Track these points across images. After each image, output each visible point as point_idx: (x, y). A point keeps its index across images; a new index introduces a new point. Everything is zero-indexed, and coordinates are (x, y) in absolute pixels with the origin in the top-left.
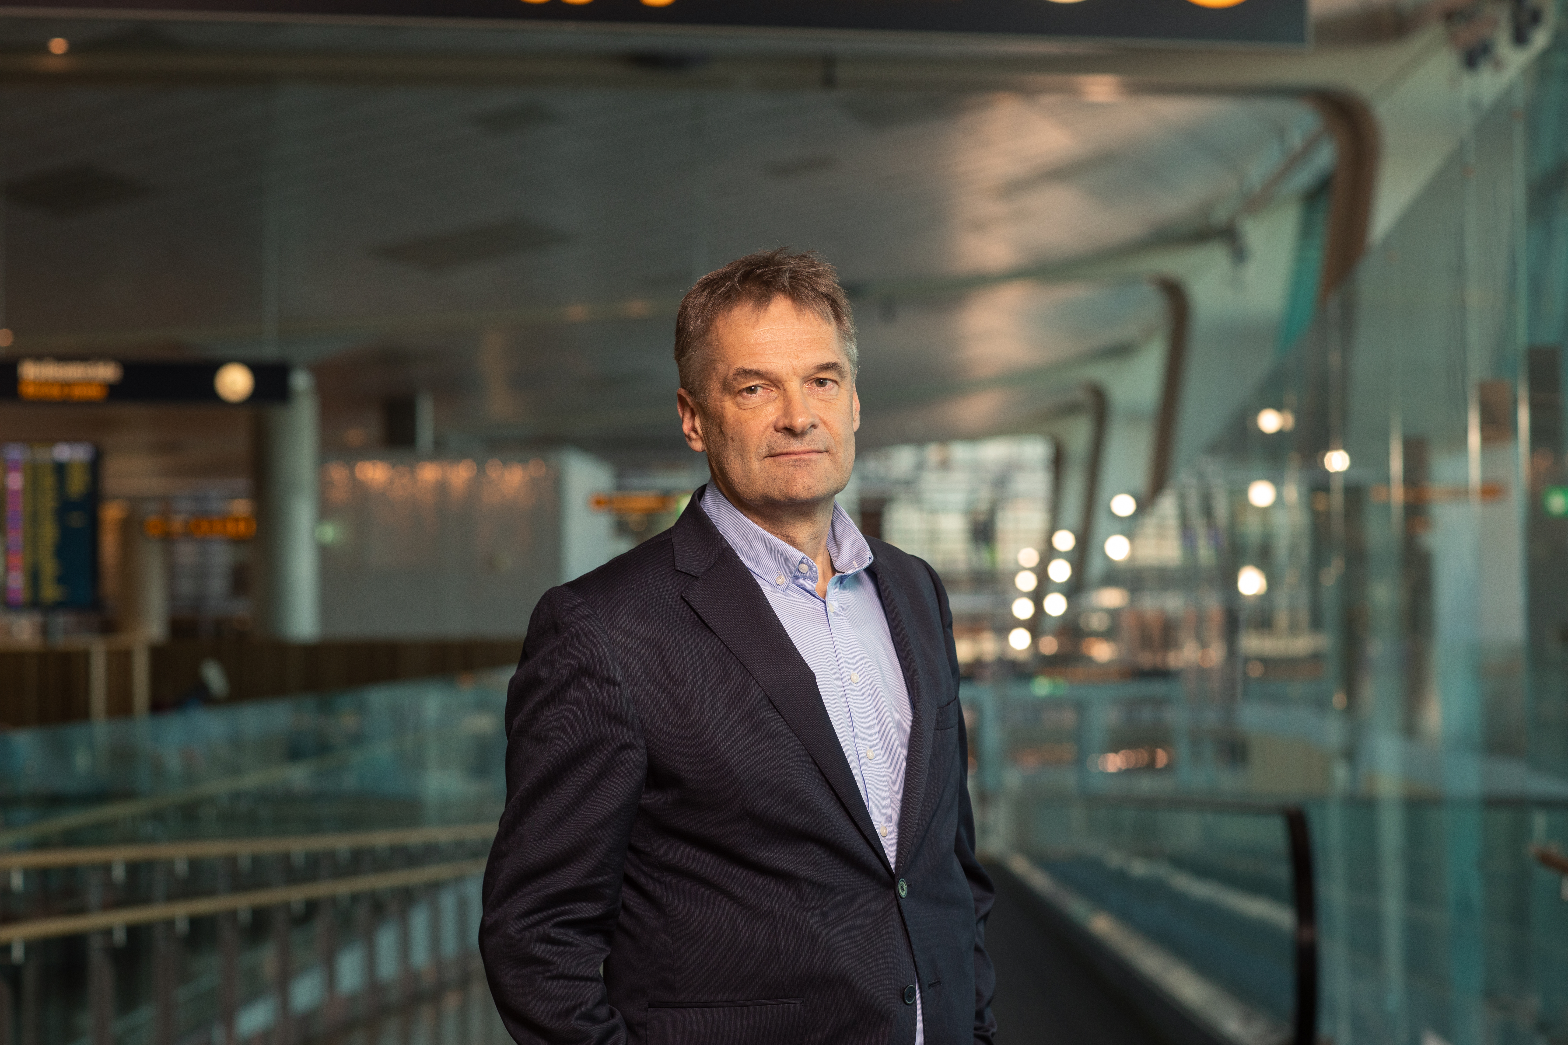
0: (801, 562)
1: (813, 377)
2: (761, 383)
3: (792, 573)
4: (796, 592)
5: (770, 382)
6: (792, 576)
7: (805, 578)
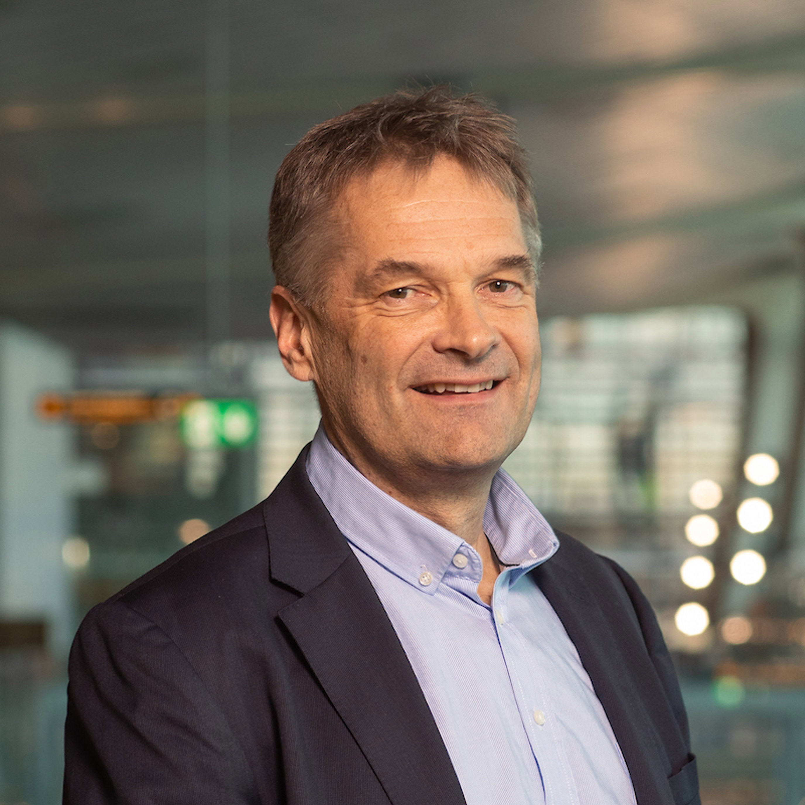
0: (458, 552)
1: (490, 277)
2: (416, 283)
3: (443, 568)
4: (450, 595)
5: (429, 282)
6: (443, 572)
7: (461, 575)
